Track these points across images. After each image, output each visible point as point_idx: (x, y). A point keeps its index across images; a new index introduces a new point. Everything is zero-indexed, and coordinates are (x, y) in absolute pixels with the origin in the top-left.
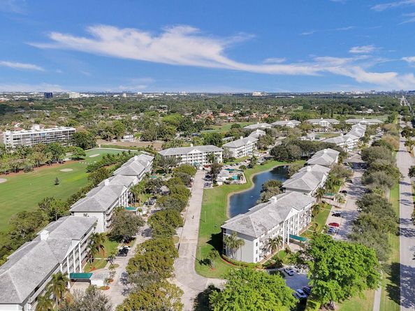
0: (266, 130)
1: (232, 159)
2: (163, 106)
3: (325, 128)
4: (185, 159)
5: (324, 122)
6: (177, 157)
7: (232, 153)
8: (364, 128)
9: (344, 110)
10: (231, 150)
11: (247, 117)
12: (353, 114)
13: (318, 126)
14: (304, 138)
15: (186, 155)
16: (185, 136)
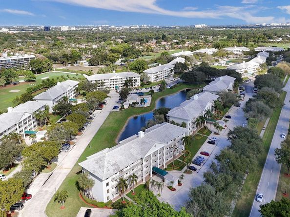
0: (186, 57)
1: (149, 83)
2: (122, 37)
3: (237, 54)
4: (108, 84)
5: (238, 50)
6: (100, 82)
7: (149, 78)
8: (267, 55)
9: (259, 39)
10: (149, 75)
11: (181, 45)
12: (265, 42)
13: (232, 53)
14: (216, 64)
15: (109, 80)
16: (125, 62)
